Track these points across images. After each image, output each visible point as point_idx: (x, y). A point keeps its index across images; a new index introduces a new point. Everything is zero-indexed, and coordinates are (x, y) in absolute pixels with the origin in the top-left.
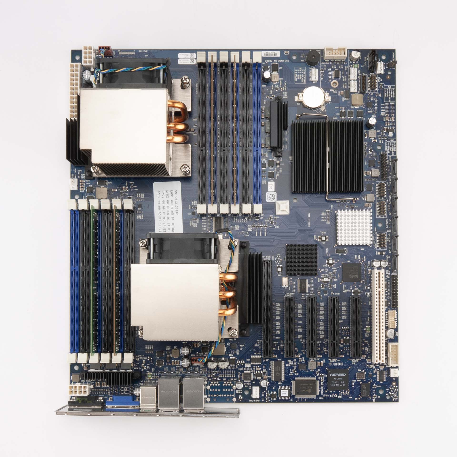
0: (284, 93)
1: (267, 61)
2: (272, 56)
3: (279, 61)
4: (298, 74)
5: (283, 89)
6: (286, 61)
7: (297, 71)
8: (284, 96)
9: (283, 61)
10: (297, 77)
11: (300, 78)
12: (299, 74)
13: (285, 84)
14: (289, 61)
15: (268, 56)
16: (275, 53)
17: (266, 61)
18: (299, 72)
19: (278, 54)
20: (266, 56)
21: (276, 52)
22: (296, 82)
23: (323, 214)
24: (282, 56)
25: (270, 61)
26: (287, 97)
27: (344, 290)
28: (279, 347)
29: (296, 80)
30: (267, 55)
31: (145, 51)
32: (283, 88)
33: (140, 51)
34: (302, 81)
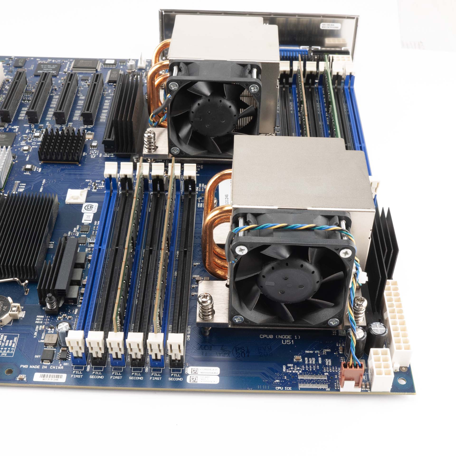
0: (41, 322)
1: (59, 368)
2: (49, 374)
3: (38, 367)
4: (11, 347)
5: (42, 327)
6: (26, 366)
7: (10, 350)
8: (42, 318)
9: (31, 367)
10: (13, 342)
11: (8, 341)
12: (8, 347)
13: (36, 334)
14: (21, 366)
15: (56, 374)
16: (42, 378)
17: (62, 367)
18: (7, 350)
19: (37, 377)
20: (60, 374)
21: (41, 380)
22: (17, 336)
23: (21, 190)
24: (30, 373)
25: (54, 367)
26: (38, 316)
27: (18, 128)
28: (109, 92)
29: (15, 338)
30: (58, 377)
31: (279, 388)
32: (40, 329)
33: (290, 388)
34: (6, 337)
